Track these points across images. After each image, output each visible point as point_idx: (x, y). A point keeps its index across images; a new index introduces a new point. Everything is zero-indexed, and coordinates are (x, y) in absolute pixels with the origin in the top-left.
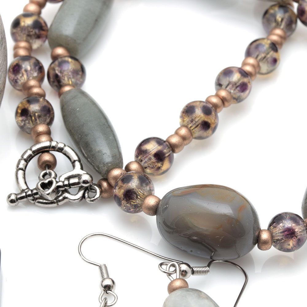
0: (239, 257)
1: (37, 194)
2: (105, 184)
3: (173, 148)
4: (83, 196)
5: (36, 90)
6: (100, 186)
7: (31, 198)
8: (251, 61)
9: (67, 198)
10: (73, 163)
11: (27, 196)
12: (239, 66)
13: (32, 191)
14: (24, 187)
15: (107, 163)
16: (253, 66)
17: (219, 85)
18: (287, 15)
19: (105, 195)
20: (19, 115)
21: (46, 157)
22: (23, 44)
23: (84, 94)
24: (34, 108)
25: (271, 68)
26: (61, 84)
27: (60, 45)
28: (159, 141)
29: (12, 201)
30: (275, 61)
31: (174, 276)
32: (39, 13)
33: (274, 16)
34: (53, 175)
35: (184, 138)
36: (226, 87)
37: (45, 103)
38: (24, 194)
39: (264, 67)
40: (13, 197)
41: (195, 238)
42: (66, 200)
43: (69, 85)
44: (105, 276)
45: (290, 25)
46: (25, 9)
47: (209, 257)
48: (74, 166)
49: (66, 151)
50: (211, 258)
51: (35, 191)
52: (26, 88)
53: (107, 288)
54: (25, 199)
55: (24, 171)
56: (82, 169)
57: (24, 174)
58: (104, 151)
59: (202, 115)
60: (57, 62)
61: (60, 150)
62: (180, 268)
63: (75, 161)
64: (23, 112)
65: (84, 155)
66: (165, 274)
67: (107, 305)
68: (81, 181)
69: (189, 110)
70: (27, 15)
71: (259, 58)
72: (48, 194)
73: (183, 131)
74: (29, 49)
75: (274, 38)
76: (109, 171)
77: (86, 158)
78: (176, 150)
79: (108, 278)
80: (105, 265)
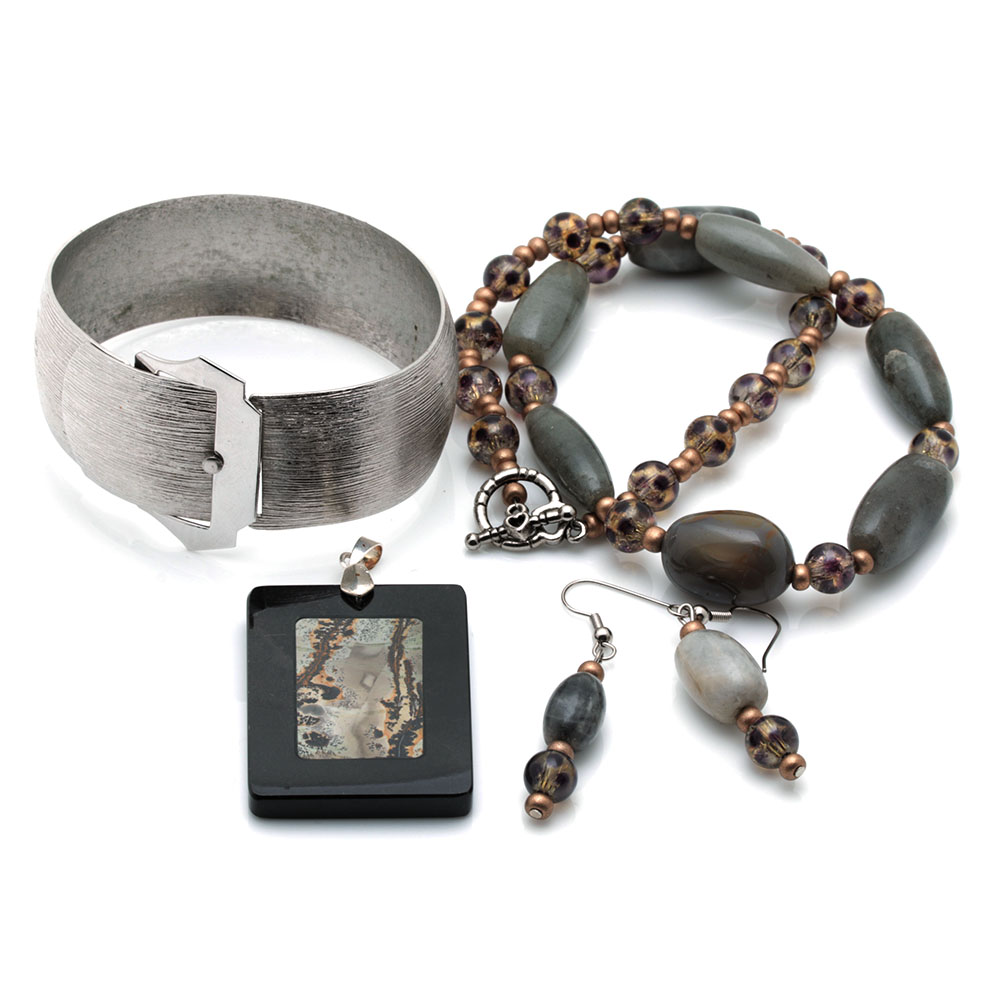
0: (767, 600)
1: (505, 532)
2: (592, 520)
3: (678, 474)
4: (564, 536)
5: (493, 408)
6: (585, 522)
7: (497, 538)
8: (776, 367)
9: (543, 538)
10: (549, 495)
11: (492, 536)
12: (762, 373)
13: (498, 529)
14: (486, 526)
15: (595, 491)
16: (779, 373)
17: (734, 398)
18: (823, 310)
19: (592, 534)
20: (473, 438)
21: (514, 488)
22: (470, 353)
23: (557, 411)
24: (494, 428)
25: (804, 378)
26: (525, 401)
27: (520, 353)
28: (660, 465)
29: (473, 543)
30: (808, 368)
31: (687, 620)
32: (489, 313)
33: (805, 311)
34: (524, 509)
35: (691, 463)
36: (745, 399)
37: (507, 423)
38: (488, 534)
39: (794, 377)
40: (473, 538)
41: (711, 577)
42: (542, 541)
43: (535, 401)
44: (599, 626)
45: (828, 323)
46: (470, 308)
47: (730, 603)
48: (550, 499)
49: (539, 480)
50: (733, 602)
51: (502, 529)
52: (479, 406)
53: (602, 639)
54: (489, 540)
55: (486, 506)
56: (561, 500)
57: (486, 510)
58: (590, 476)
59: (715, 433)
60: (517, 375)
61: (532, 479)
62: (694, 611)
63: (551, 492)
64: (480, 435)
65: (562, 484)
66: (676, 618)
68: (562, 514)
69: (696, 428)
70: (473, 314)
71: (787, 364)
72: (519, 532)
73: (690, 455)
74: (479, 358)
75: (806, 339)
76: (597, 501)
77: (566, 488)
78: (683, 478)
79: (602, 626)
80: (597, 615)
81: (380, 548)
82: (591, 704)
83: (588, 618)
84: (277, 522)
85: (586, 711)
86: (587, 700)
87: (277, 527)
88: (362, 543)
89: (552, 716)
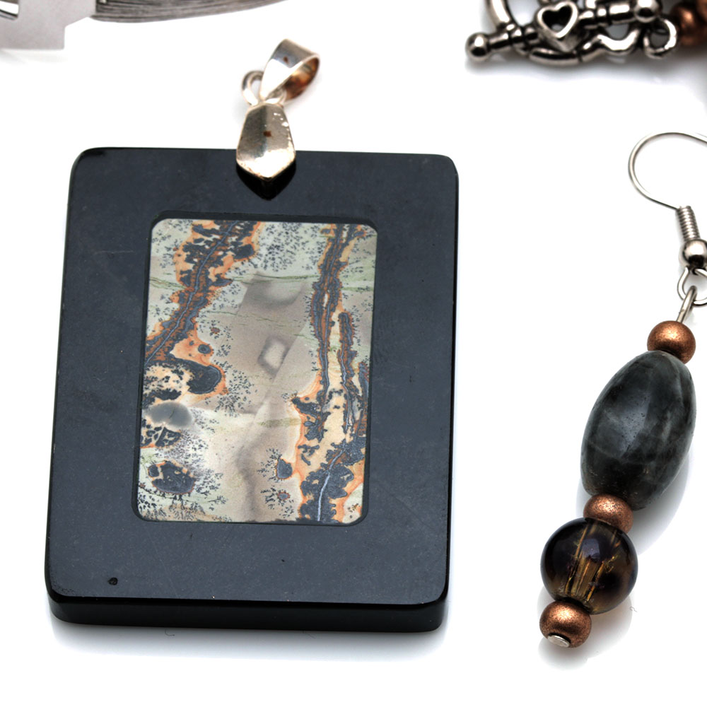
1: (534, 36)
2: (688, 16)
4: (639, 43)
6: (677, 21)
7: (521, 45)
9: (603, 46)
11: (512, 41)
13: (523, 29)
14: (504, 18)
19: (688, 41)
29: (477, 52)
38: (505, 37)
40: (479, 42)
42: (599, 52)
44: (691, 235)
51: (530, 30)
53: (696, 263)
54: (507, 49)
67: (695, 303)
68: (636, 9)
72: (561, 39)
79: (697, 238)
80: (689, 208)
81: (316, 62)
82: (668, 427)
83: (674, 212)
84: (136, 12)
85: (658, 441)
86: (662, 419)
87: (136, 19)
88: (286, 52)
89: (598, 448)
